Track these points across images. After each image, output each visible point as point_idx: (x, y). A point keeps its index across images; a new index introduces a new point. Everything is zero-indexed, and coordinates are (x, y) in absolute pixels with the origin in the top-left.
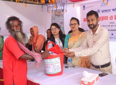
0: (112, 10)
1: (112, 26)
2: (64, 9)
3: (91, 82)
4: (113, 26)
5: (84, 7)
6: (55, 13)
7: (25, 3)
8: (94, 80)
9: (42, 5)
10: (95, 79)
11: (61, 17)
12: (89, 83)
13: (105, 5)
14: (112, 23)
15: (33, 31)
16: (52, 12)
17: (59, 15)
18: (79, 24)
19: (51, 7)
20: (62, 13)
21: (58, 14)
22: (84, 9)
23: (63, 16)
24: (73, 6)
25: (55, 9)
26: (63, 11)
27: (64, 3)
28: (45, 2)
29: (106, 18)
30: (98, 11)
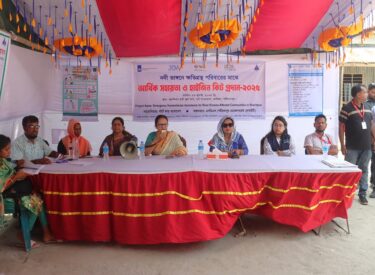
1: (186, 99)
5: (139, 67)
16: (66, 70)
20: (93, 72)
21: (82, 74)
29: (177, 88)
30: (165, 77)
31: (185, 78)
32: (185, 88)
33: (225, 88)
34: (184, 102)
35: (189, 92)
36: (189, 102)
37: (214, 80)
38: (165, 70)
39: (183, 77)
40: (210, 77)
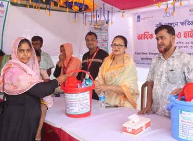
0: (181, 23)
1: (179, 47)
2: (108, 20)
3: (136, 128)
4: (182, 47)
5: (139, 17)
6: (95, 25)
7: (48, 9)
8: (142, 127)
9: (75, 12)
10: (144, 126)
11: (104, 31)
12: (133, 130)
13: (170, 15)
14: (181, 43)
15: (64, 50)
16: (91, 24)
17: (101, 29)
18: (126, 46)
19: (89, 16)
20: (106, 25)
21: (99, 27)
22: (138, 21)
23: (107, 30)
24: (123, 16)
25: (95, 19)
26: (107, 23)
27: (109, 11)
28: (78, 9)
30: (159, 25)
31: (179, 24)
32: (179, 35)
35: (183, 39)
39: (177, 24)
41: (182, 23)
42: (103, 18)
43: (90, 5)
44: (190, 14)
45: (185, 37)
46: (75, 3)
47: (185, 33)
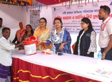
1: (74, 23)
5: (55, 9)
16: (31, 12)
17: (36, 15)
19: (29, 7)
21: (35, 13)
23: (39, 15)
24: (47, 8)
25: (32, 9)
26: (39, 11)
27: (40, 6)
28: (24, 4)
29: (70, 18)
30: (65, 13)
31: (73, 12)
32: (73, 18)
33: (93, 17)
34: (72, 25)
35: (75, 20)
36: (75, 25)
37: (87, 13)
38: (65, 9)
39: (72, 13)
40: (85, 11)
41: (75, 12)
42: (37, 9)
43: (30, 3)
44: (78, 8)
45: (76, 19)
46: (22, 1)
47: (76, 17)
